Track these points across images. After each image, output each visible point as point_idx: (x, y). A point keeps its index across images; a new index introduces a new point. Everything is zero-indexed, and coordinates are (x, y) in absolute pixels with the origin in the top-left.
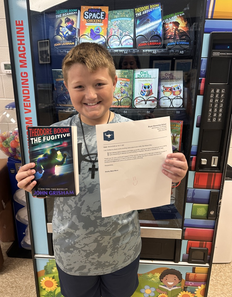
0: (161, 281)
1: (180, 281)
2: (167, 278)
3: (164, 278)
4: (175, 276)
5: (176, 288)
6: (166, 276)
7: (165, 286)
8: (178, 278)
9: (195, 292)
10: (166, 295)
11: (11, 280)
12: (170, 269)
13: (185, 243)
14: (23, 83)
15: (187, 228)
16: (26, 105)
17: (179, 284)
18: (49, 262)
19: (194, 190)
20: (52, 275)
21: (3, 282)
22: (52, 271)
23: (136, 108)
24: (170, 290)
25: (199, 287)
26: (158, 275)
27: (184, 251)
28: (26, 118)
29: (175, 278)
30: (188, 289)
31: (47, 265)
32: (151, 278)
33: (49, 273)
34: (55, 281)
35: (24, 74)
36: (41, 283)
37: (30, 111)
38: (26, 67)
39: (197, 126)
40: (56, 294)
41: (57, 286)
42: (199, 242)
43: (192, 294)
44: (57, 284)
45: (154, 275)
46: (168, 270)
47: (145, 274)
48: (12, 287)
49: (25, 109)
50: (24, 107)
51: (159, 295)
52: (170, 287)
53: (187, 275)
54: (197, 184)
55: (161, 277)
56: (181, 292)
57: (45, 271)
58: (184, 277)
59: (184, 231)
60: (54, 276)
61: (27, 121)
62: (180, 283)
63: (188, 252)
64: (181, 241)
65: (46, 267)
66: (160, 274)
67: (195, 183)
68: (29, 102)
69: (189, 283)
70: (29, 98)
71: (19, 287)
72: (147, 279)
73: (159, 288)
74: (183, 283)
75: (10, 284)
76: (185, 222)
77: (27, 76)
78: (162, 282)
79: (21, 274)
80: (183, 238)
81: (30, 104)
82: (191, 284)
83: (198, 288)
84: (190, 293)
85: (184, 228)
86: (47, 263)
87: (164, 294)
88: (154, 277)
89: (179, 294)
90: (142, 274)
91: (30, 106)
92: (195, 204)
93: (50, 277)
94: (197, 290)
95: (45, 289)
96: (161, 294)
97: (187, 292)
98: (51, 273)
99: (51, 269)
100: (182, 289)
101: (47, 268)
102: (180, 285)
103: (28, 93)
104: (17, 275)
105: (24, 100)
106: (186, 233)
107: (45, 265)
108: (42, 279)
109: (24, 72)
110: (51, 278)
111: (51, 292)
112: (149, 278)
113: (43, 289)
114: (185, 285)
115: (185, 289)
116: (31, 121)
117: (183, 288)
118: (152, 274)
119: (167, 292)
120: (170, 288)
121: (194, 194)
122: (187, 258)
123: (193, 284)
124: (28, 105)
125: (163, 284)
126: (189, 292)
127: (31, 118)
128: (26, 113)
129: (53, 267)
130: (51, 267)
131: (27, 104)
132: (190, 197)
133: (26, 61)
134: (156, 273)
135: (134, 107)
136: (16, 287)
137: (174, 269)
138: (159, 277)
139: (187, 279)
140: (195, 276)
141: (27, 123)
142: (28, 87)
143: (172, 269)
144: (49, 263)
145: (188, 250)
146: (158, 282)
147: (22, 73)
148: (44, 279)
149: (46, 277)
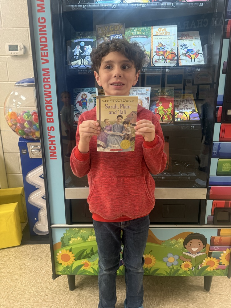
0: (184, 247)
1: (205, 246)
2: (191, 244)
3: (188, 244)
4: (199, 241)
5: (201, 254)
6: (190, 241)
7: (189, 253)
8: (202, 243)
9: (220, 258)
10: (190, 263)
11: (19, 263)
12: (194, 234)
13: (210, 203)
14: (40, 30)
15: (212, 186)
16: (43, 55)
17: (203, 249)
18: (65, 232)
19: (220, 143)
20: (69, 248)
21: (11, 265)
22: (69, 243)
23: (155, 66)
24: (194, 257)
25: (225, 252)
26: (182, 241)
27: (209, 212)
28: (44, 70)
29: (200, 243)
30: (213, 255)
31: (64, 237)
32: (175, 245)
33: (66, 245)
34: (72, 253)
35: (42, 20)
36: (57, 257)
37: (47, 61)
38: (44, 11)
39: (223, 73)
40: (73, 268)
41: (74, 259)
42: (224, 201)
43: (217, 260)
44: (74, 258)
45: (178, 241)
46: (192, 234)
47: (168, 240)
48: (21, 269)
49: (42, 59)
50: (42, 57)
51: (183, 263)
52: (194, 253)
53: (212, 239)
54: (223, 137)
55: (185, 243)
56: (206, 259)
57: (61, 244)
58: (208, 242)
59: (209, 189)
60: (71, 248)
61: (44, 72)
62: (205, 248)
63: (213, 214)
64: (205, 201)
65: (62, 238)
66: (183, 239)
67: (221, 136)
68: (47, 51)
69: (214, 248)
70: (47, 46)
71: (28, 268)
72: (170, 246)
73: (183, 255)
74: (207, 248)
75: (19, 266)
76: (210, 180)
77: (45, 22)
78: (186, 248)
79: (29, 257)
80: (208, 197)
81: (47, 53)
82: (216, 248)
83: (223, 253)
84: (215, 258)
85: (209, 187)
86: (64, 234)
87: (188, 262)
88: (177, 243)
89: (204, 261)
90: (164, 241)
91: (47, 56)
92: (220, 160)
93: (66, 250)
94: (222, 255)
95: (61, 264)
96: (184, 262)
97: (212, 258)
98: (68, 245)
99: (68, 241)
100: (206, 255)
101: (64, 240)
102: (205, 251)
103: (46, 41)
104: (25, 258)
105: (42, 49)
106: (211, 192)
107: (62, 236)
108: (59, 253)
109: (42, 18)
110: (68, 251)
111: (67, 267)
112: (172, 245)
113: (59, 264)
114: (210, 251)
115: (210, 255)
116: (49, 72)
117: (208, 254)
118: (176, 240)
119: (191, 259)
120: (194, 255)
121: (219, 148)
122: (212, 220)
123: (218, 248)
124: (46, 54)
125: (187, 251)
126: (213, 258)
127: (48, 69)
128: (43, 63)
129: (70, 238)
130: (69, 238)
131: (44, 53)
132: (215, 151)
133: (43, 4)
134: (180, 239)
135: (153, 66)
136: (25, 268)
137: (199, 233)
138: (182, 243)
139: (212, 243)
140: (220, 240)
141: (44, 75)
142: (46, 34)
143: (196, 233)
144: (66, 234)
145: (213, 211)
146: (182, 248)
147: (39, 18)
148: (60, 252)
149: (62, 250)
